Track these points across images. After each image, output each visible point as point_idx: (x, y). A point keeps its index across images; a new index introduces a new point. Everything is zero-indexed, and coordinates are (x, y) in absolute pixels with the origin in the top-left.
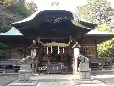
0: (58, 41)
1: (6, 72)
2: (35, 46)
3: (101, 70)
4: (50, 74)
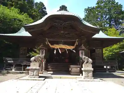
0: (65, 43)
1: (15, 70)
3: (106, 72)
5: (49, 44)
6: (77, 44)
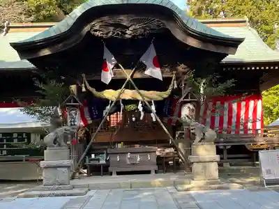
2: (75, 101)
5: (94, 91)
6: (176, 86)
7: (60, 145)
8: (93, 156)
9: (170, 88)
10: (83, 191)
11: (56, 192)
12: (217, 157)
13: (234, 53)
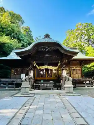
2: (32, 68)
3: (85, 87)
4: (42, 89)
5: (37, 66)
6: (60, 65)
7: (27, 81)
8: (35, 84)
9: (58, 66)
10: (33, 95)
11: (25, 95)
12: (73, 86)
13: (76, 56)
